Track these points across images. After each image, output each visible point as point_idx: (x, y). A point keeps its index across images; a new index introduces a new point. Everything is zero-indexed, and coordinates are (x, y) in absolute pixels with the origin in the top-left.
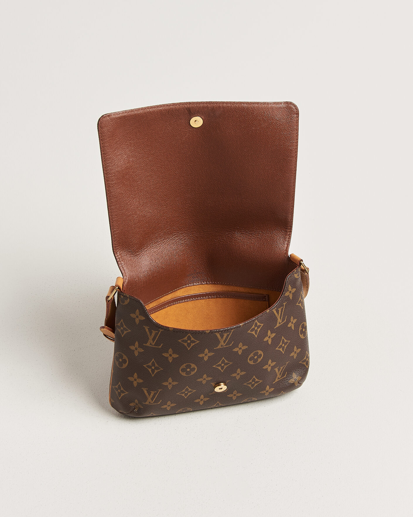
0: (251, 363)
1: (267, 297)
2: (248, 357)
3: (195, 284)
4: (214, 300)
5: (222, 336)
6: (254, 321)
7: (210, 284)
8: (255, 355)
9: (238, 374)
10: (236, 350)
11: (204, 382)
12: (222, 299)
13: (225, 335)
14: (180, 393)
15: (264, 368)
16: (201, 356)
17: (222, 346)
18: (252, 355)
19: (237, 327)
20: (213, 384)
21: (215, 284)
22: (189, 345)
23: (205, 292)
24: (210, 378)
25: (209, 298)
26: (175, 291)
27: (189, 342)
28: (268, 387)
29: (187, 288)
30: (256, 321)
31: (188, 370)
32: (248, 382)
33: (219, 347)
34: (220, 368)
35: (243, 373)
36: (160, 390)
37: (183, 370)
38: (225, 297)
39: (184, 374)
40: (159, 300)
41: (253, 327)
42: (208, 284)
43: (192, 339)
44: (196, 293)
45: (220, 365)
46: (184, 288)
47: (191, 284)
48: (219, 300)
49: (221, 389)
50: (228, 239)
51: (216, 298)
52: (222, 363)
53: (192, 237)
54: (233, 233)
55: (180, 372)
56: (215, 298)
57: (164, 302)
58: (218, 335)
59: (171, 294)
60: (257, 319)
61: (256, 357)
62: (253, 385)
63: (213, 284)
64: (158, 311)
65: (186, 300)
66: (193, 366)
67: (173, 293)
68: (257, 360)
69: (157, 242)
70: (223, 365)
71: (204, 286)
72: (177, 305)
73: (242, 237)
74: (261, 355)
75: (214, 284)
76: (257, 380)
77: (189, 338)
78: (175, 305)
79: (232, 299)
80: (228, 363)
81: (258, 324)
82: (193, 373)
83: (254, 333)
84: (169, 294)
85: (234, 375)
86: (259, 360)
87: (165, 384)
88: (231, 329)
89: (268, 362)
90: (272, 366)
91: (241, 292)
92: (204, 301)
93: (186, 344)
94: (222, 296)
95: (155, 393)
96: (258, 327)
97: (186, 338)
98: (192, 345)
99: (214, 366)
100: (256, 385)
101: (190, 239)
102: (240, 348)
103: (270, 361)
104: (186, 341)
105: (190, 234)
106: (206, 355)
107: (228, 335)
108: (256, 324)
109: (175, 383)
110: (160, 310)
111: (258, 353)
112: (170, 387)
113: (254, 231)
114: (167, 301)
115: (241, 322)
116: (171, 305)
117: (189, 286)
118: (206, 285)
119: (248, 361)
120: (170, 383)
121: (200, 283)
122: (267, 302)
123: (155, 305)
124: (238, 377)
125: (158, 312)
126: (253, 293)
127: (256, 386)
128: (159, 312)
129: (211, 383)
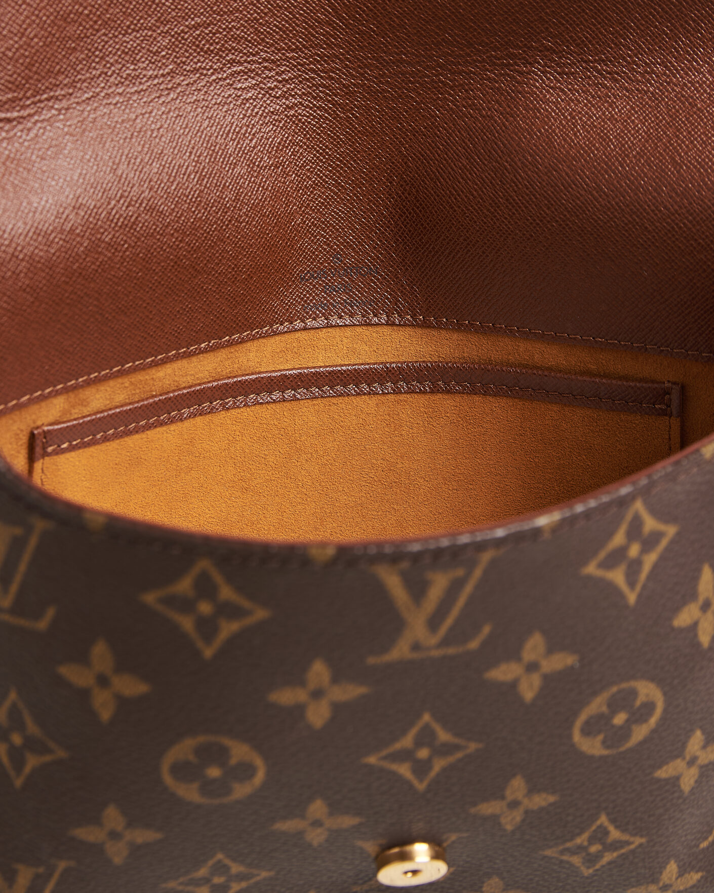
0: (593, 747)
1: (675, 397)
2: (575, 714)
3: (335, 320)
4: (421, 400)
5: (418, 589)
6: (623, 503)
7: (405, 325)
8: (614, 706)
9: (514, 804)
10: (504, 673)
11: (316, 837)
12: (458, 398)
13: (439, 583)
14: (181, 884)
15: (662, 773)
16: (286, 697)
17: (416, 647)
18: (597, 705)
19: (517, 538)
20: (370, 847)
21: (429, 327)
22: (207, 628)
23: (383, 359)
24: (348, 821)
25: (398, 391)
26: (230, 344)
27: (205, 608)
28: (672, 868)
29: (298, 335)
30: (639, 506)
31: (214, 772)
32: (568, 845)
33: (401, 651)
34: (404, 770)
35: (541, 800)
36: (62, 865)
37: (182, 771)
38: (474, 392)
39: (190, 793)
40: (140, 377)
41: (619, 539)
42: (393, 324)
43: (226, 593)
44: (340, 362)
45: (405, 756)
46: (281, 333)
47: (314, 319)
48: (447, 404)
49: (415, 872)
50: (497, 102)
51: (432, 392)
52: (419, 743)
53: (324, 86)
54: (521, 73)
55: (168, 779)
56: (425, 392)
57: (174, 391)
58: (393, 582)
59: (210, 356)
60: (645, 493)
61: (620, 719)
62: (591, 860)
63: (418, 326)
64: (137, 431)
65: (289, 393)
66: (240, 751)
67: (222, 354)
68: (624, 732)
69: (133, 79)
70: (423, 753)
71: (377, 332)
72: (245, 413)
73: (565, 93)
74: (649, 707)
75: (425, 325)
76: (615, 834)
77: (205, 588)
78: (233, 411)
79: (503, 402)
80: (457, 748)
81: (650, 524)
82: (241, 791)
83: (618, 576)
84: (202, 352)
85: (488, 808)
86: (640, 733)
87: (87, 834)
88: (480, 547)
89: (684, 745)
90: (706, 762)
91: (550, 369)
92: (372, 401)
93: (187, 624)
94: (458, 383)
95: (37, 876)
96: (649, 543)
97: (184, 586)
98: (228, 628)
99: (372, 760)
100: (608, 857)
101: (315, 98)
102: (532, 667)
103: (698, 737)
104: (186, 605)
105: (312, 70)
106: (317, 694)
107: (455, 587)
108: (637, 524)
109: (143, 836)
110: (148, 427)
111: (634, 693)
112: (117, 853)
113: (624, 59)
114: (190, 387)
115: (542, 506)
116: (212, 411)
117: (305, 329)
118: (387, 330)
119: (577, 737)
120: (114, 835)
121: (359, 318)
122: (675, 423)
123: (120, 398)
124: (511, 820)
125: (137, 436)
126: (606, 376)
127: (610, 863)
128: (143, 435)
129: (359, 843)
